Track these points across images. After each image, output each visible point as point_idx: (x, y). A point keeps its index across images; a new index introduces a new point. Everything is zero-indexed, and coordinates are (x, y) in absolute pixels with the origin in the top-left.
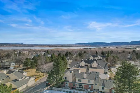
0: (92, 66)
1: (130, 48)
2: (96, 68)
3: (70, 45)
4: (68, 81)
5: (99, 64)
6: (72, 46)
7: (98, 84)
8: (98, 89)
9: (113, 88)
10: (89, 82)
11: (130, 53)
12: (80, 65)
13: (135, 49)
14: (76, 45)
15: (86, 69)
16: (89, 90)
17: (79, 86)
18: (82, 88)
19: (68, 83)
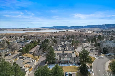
0: (66, 50)
1: (84, 32)
2: (68, 50)
3: (38, 28)
4: (57, 60)
5: (69, 48)
6: (40, 30)
7: (72, 59)
8: (72, 62)
9: (79, 61)
10: (68, 59)
11: (84, 37)
12: (59, 49)
13: (87, 32)
14: (43, 28)
15: (62, 51)
16: (68, 63)
17: (62, 62)
18: (64, 62)
19: (57, 61)
